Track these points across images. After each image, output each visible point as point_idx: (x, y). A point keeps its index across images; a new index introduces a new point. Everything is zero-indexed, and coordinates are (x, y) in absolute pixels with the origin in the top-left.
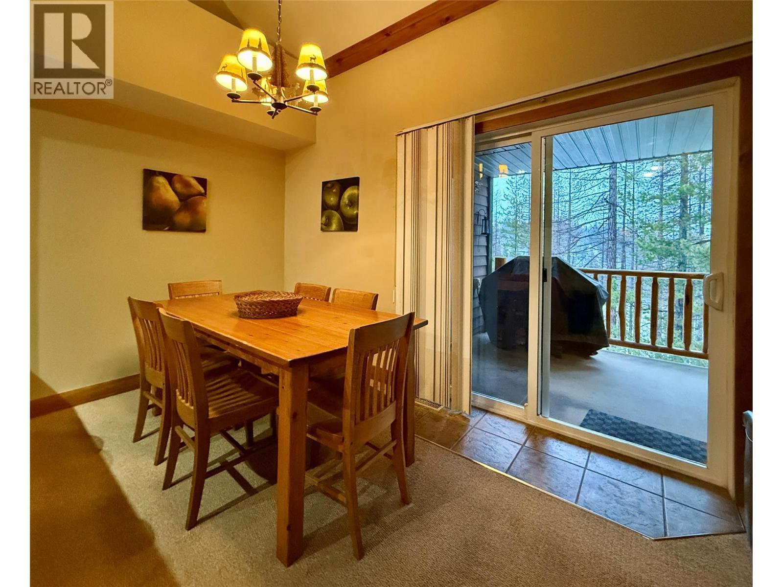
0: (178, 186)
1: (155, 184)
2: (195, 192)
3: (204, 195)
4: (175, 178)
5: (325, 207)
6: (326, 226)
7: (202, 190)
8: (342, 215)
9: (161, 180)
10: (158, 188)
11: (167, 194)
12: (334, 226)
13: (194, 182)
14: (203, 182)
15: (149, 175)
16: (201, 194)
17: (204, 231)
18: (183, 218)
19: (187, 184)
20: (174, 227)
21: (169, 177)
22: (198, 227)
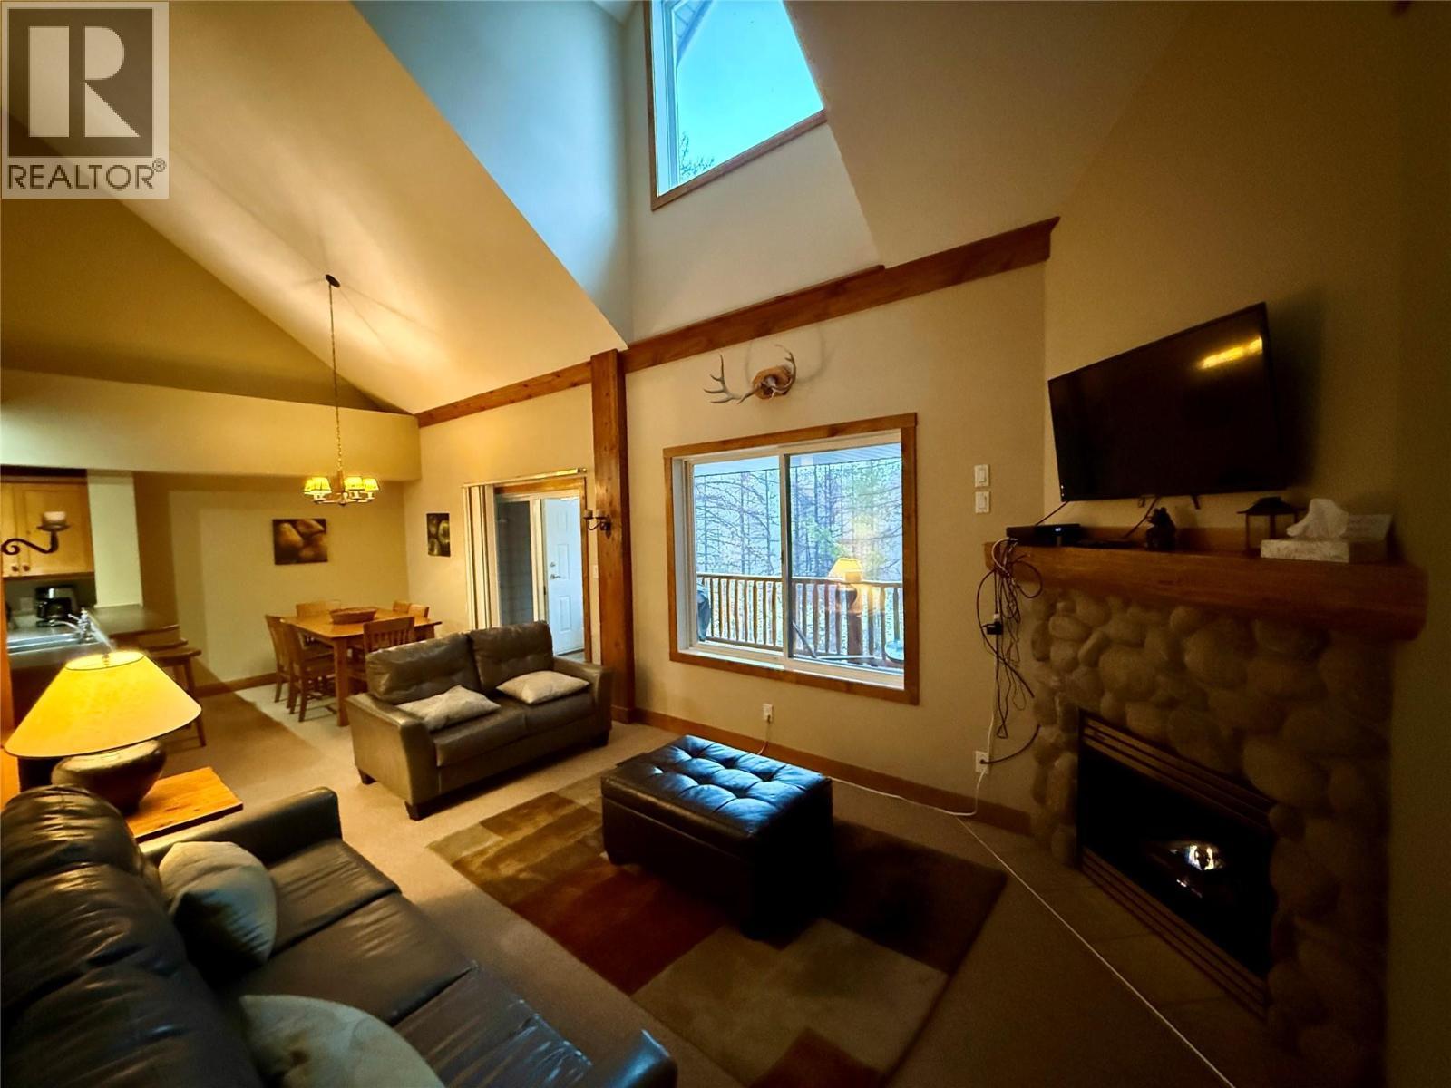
0: (301, 528)
1: (283, 530)
2: (315, 530)
3: (324, 532)
4: (298, 523)
5: (430, 536)
6: (431, 551)
7: (320, 527)
8: (440, 543)
9: (287, 526)
10: (285, 532)
11: (293, 536)
12: (436, 552)
13: (314, 523)
14: (322, 522)
15: (277, 523)
16: (321, 532)
17: (325, 560)
18: (307, 553)
19: (308, 526)
20: (301, 561)
21: (293, 523)
22: (320, 558)
